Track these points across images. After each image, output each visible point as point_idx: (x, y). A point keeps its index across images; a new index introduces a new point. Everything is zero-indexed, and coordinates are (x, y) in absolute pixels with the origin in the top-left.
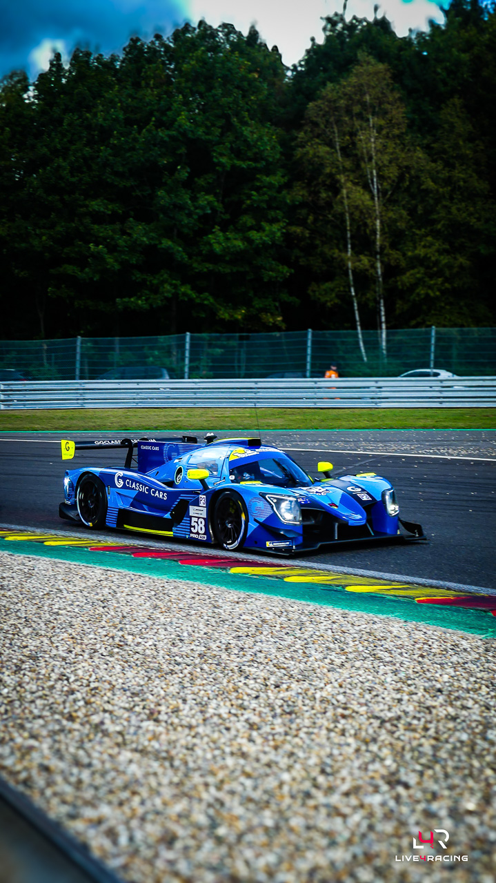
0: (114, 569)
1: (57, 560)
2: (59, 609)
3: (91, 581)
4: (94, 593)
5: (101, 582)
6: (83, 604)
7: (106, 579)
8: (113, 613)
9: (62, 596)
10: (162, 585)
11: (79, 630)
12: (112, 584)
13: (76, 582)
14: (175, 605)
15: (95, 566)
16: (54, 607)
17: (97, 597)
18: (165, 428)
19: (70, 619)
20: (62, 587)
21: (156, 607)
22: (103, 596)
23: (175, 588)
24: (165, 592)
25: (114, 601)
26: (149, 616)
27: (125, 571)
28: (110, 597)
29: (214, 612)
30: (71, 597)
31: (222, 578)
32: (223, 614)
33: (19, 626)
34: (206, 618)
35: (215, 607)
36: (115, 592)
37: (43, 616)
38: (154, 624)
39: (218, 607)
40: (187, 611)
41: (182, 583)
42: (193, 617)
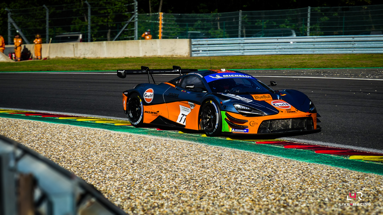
0: (273, 156)
1: (236, 150)
2: (241, 181)
3: (259, 163)
4: (262, 171)
5: (266, 164)
6: (256, 178)
7: (269, 162)
8: (276, 185)
9: (242, 173)
10: (306, 167)
11: (256, 195)
12: (273, 165)
13: (250, 164)
14: (316, 180)
15: (261, 154)
16: (238, 180)
17: (264, 174)
18: (296, 67)
19: (249, 188)
20: (241, 167)
21: (304, 181)
22: (268, 173)
23: (315, 168)
24: (309, 171)
25: (276, 177)
26: (301, 187)
27: (280, 157)
28: (273, 174)
29: (343, 185)
30: (248, 173)
31: (345, 163)
32: (350, 186)
33: (217, 191)
34: (339, 189)
35: (343, 182)
36: (276, 171)
37: (231, 185)
38: (304, 192)
39: (346, 182)
40: (325, 184)
41: (318, 166)
42: (330, 188)
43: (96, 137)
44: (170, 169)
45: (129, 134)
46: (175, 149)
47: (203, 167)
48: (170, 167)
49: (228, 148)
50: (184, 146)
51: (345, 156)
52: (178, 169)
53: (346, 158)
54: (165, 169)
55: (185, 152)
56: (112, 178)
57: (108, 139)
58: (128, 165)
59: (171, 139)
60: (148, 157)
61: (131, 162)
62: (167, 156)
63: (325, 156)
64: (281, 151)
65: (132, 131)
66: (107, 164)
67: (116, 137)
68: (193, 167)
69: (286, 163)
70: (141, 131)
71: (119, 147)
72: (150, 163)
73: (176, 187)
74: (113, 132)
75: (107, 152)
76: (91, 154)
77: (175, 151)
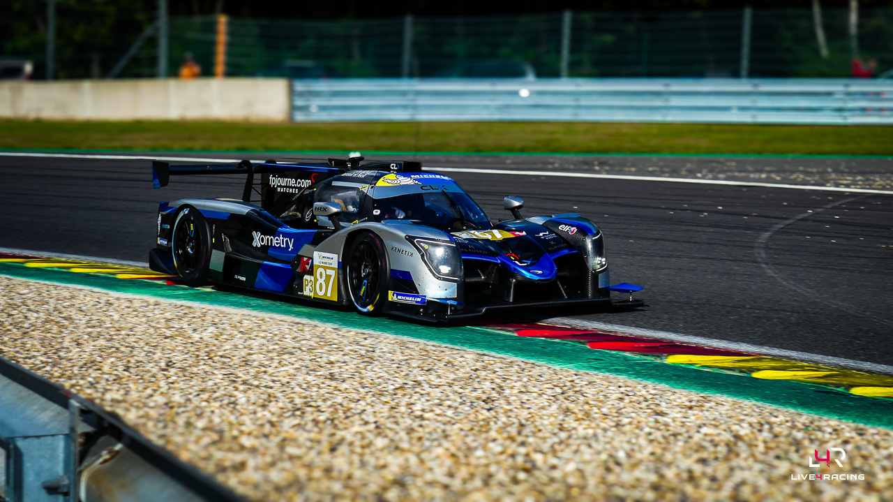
0: (493, 354)
1: (406, 338)
2: (423, 410)
3: (462, 370)
4: (470, 388)
5: (478, 372)
6: (456, 404)
7: (485, 368)
8: (504, 419)
9: (423, 392)
10: (570, 379)
11: (459, 443)
12: (494, 375)
13: (440, 372)
14: (595, 410)
15: (465, 348)
16: (414, 408)
17: (474, 394)
18: (535, 149)
19: (443, 427)
20: (420, 378)
21: (567, 411)
22: (484, 393)
23: (590, 383)
24: (577, 389)
25: (502, 401)
26: (561, 425)
27: (510, 357)
28: (494, 394)
29: (657, 421)
30: (436, 393)
31: (657, 371)
32: (672, 424)
33: (369, 435)
34: (647, 430)
35: (657, 414)
36: (501, 387)
37: (401, 420)
38: (570, 437)
39: (662, 414)
40: (615, 419)
41: (599, 377)
42: (627, 428)
43: (74, 305)
44: (256, 383)
45: (152, 299)
46: (263, 334)
47: (332, 377)
48: (255, 377)
49: (387, 335)
50: (285, 328)
51: (658, 356)
52: (273, 381)
53: (658, 361)
54: (244, 383)
55: (289, 343)
56: (119, 401)
57: (105, 309)
58: (155, 370)
59: (254, 313)
60: (202, 354)
61: (163, 365)
62: (246, 351)
63: (612, 356)
64: (510, 342)
65: (161, 292)
66: (106, 368)
67: (123, 307)
68: (309, 378)
69: (523, 370)
70: (181, 292)
71: (131, 330)
72: (207, 368)
73: (272, 424)
74: (113, 294)
75: (102, 342)
76: (66, 344)
77: (264, 341)
